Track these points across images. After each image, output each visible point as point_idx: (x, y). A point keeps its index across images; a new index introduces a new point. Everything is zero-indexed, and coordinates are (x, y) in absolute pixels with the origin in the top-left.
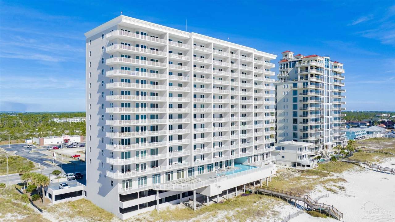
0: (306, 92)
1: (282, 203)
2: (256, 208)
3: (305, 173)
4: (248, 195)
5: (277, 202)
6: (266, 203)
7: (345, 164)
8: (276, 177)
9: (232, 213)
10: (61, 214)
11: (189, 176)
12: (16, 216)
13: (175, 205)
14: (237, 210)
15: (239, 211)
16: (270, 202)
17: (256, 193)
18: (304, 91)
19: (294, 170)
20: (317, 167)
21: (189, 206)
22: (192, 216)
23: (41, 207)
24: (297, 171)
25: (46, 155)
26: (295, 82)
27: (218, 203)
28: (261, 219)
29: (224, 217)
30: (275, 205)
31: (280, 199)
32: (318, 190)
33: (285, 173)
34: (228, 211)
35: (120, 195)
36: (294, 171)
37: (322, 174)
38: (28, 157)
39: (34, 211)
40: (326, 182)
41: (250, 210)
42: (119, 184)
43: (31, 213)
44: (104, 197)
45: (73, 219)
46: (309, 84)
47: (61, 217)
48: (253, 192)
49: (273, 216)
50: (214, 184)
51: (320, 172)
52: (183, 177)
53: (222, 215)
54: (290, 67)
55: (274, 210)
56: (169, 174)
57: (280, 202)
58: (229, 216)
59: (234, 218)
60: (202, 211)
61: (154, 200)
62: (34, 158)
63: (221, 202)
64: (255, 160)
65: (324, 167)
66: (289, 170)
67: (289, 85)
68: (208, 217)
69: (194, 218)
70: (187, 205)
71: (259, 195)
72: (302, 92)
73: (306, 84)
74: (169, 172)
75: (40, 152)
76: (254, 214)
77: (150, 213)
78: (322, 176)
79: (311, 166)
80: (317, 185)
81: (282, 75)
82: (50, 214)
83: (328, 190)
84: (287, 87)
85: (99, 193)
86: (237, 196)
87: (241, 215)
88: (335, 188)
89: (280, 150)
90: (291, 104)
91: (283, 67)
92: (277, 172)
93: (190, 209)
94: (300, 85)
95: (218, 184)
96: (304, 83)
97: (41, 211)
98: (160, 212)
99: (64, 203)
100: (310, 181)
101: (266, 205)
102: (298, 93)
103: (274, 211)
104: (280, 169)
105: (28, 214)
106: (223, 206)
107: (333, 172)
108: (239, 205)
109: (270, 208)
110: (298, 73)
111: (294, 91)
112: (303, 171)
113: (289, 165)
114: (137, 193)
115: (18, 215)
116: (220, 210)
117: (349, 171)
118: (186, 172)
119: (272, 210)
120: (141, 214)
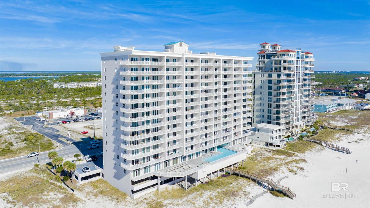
0: (279, 82)
1: (252, 184)
2: (232, 189)
3: (275, 153)
4: (227, 176)
5: (248, 183)
6: (240, 185)
7: (309, 143)
8: (251, 156)
9: (214, 193)
10: (88, 193)
11: (182, 161)
12: (56, 195)
13: (172, 186)
14: (218, 191)
15: (219, 192)
16: (243, 183)
17: (233, 174)
18: (278, 81)
19: (266, 149)
20: (285, 146)
21: (182, 186)
22: (184, 195)
23: (72, 187)
24: (269, 151)
25: (58, 131)
26: (270, 72)
27: (204, 183)
28: (235, 198)
29: (208, 197)
30: (247, 186)
31: (251, 181)
32: (282, 171)
33: (259, 153)
34: (211, 192)
35: (132, 181)
36: (267, 151)
37: (288, 154)
38: (44, 132)
39: (68, 191)
40: (289, 163)
41: (228, 191)
42: (131, 173)
43: (66, 192)
44: (119, 180)
45: (97, 198)
46: (281, 75)
47: (89, 196)
48: (231, 173)
49: (244, 196)
50: (201, 170)
51: (287, 153)
52: (177, 163)
53: (207, 195)
54: (267, 58)
55: (246, 190)
56: (167, 162)
57: (251, 184)
58: (212, 196)
59: (215, 199)
60: (192, 191)
61: (156, 183)
62: (50, 134)
63: (206, 183)
64: (234, 143)
65: (292, 147)
66: (262, 150)
67: (265, 75)
68: (196, 197)
69: (186, 198)
70: (181, 185)
71: (236, 177)
72: (276, 82)
73: (279, 76)
74: (167, 161)
75: (52, 126)
76: (230, 195)
77: (154, 193)
78: (288, 156)
79: (280, 146)
80: (282, 166)
81: (260, 65)
82: (80, 194)
83: (290, 171)
84: (264, 76)
85: (114, 177)
86: (218, 176)
87: (220, 196)
88: (295, 169)
89: (256, 132)
90: (266, 91)
91: (260, 58)
92: (252, 152)
93: (183, 189)
94: (274, 76)
95: (204, 170)
96: (278, 74)
97: (73, 190)
98: (161, 192)
99: (88, 183)
100: (277, 162)
101: (240, 186)
102: (273, 82)
103: (245, 192)
104: (255, 148)
105: (65, 193)
106: (208, 186)
107: (297, 152)
108: (219, 186)
109: (243, 189)
110: (273, 65)
111: (269, 80)
112: (273, 151)
113: (263, 145)
114: (144, 179)
115: (58, 194)
116: (205, 190)
117: (311, 150)
118: (179, 160)
119: (244, 190)
120: (147, 194)
